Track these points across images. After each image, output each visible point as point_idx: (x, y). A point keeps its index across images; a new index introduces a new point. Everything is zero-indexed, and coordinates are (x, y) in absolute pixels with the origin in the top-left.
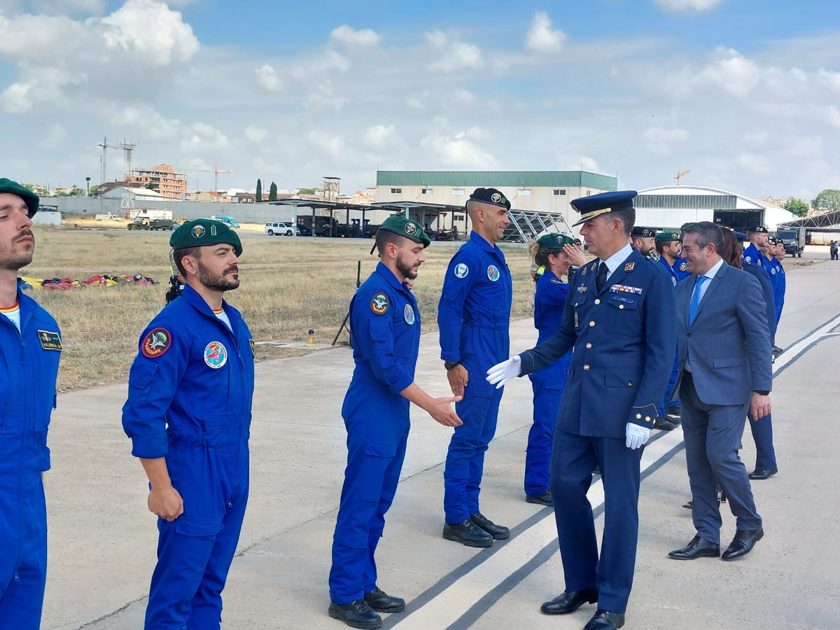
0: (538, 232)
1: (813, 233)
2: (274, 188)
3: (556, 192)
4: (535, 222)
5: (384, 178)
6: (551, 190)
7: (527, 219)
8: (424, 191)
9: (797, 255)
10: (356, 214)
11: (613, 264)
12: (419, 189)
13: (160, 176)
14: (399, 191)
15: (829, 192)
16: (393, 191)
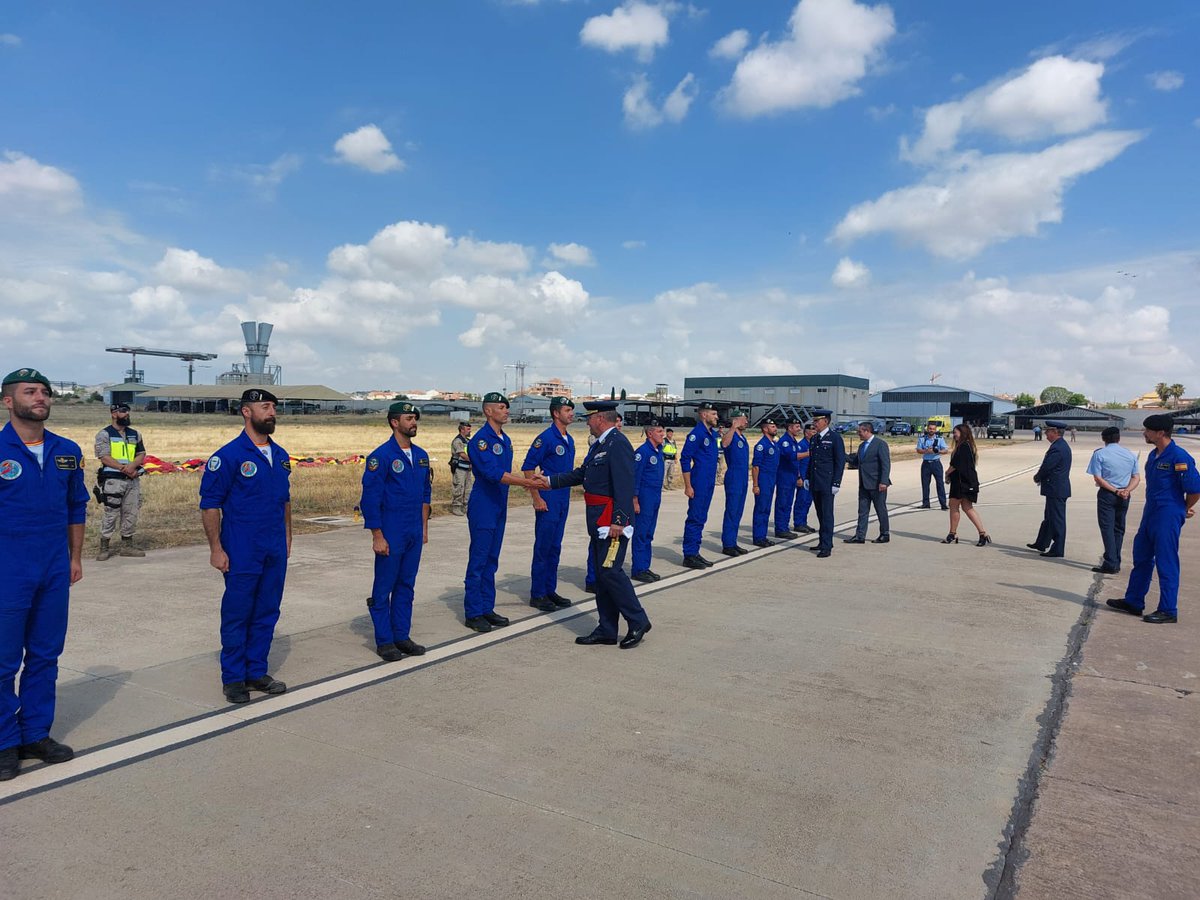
0: (804, 421)
1: (1034, 420)
2: (623, 393)
3: (819, 391)
4: (801, 413)
5: (690, 383)
6: (816, 388)
7: (783, 411)
8: (719, 392)
9: (1007, 437)
10: (670, 409)
11: (822, 434)
12: (715, 390)
13: (554, 387)
14: (701, 392)
15: (1052, 388)
16: (696, 392)
